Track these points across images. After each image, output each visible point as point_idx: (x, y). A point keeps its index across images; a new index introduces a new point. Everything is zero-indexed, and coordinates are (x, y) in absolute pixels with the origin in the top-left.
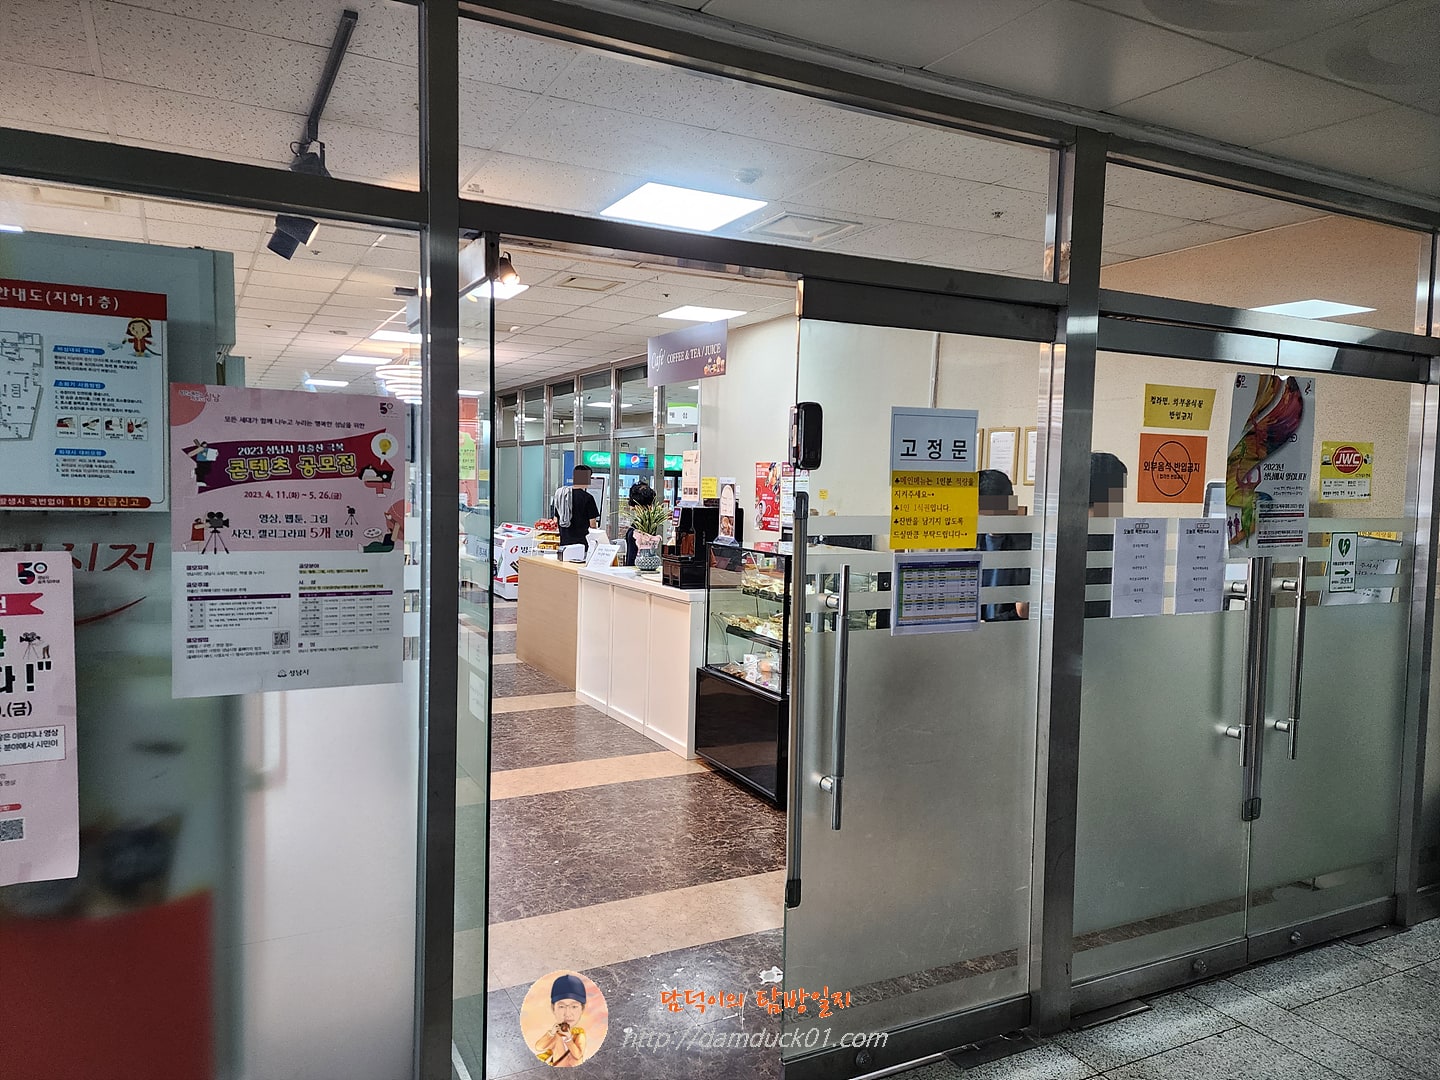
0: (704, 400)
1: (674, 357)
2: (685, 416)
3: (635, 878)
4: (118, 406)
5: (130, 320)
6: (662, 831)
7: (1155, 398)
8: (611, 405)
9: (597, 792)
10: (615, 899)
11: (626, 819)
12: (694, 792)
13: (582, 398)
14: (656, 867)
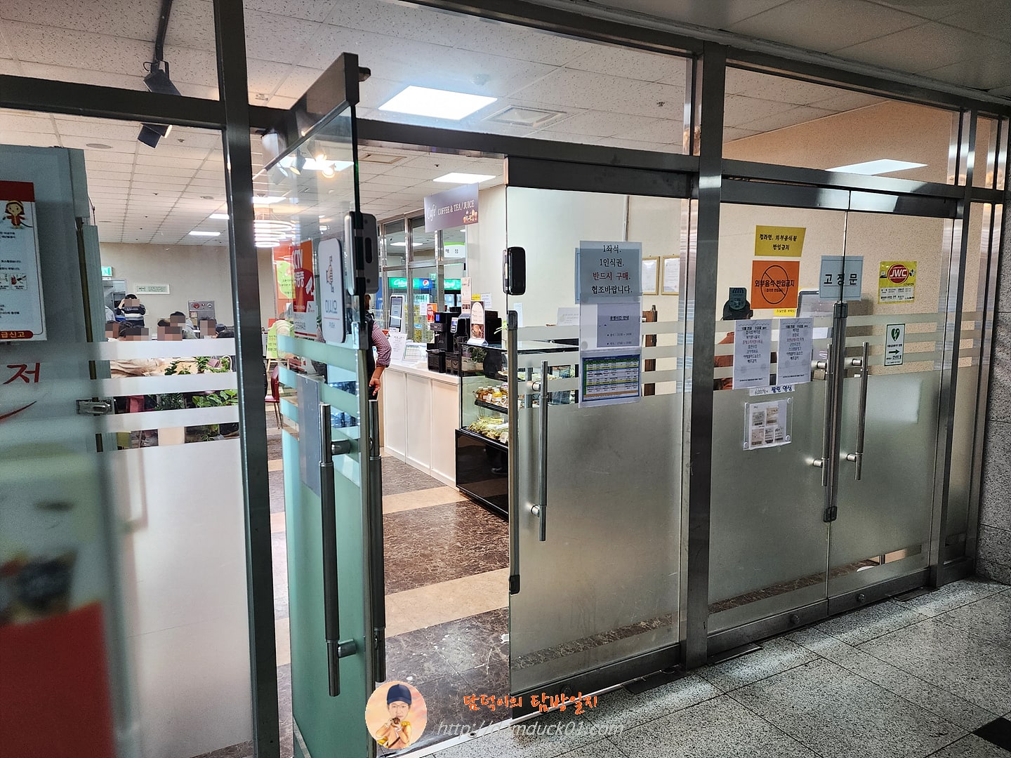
0: (470, 239)
1: (442, 211)
2: (457, 251)
3: (420, 575)
4: (3, 265)
5: (7, 202)
6: (440, 541)
7: (763, 236)
8: (405, 244)
9: (397, 517)
10: (405, 589)
11: (415, 534)
12: (462, 515)
13: (385, 240)
14: (434, 567)
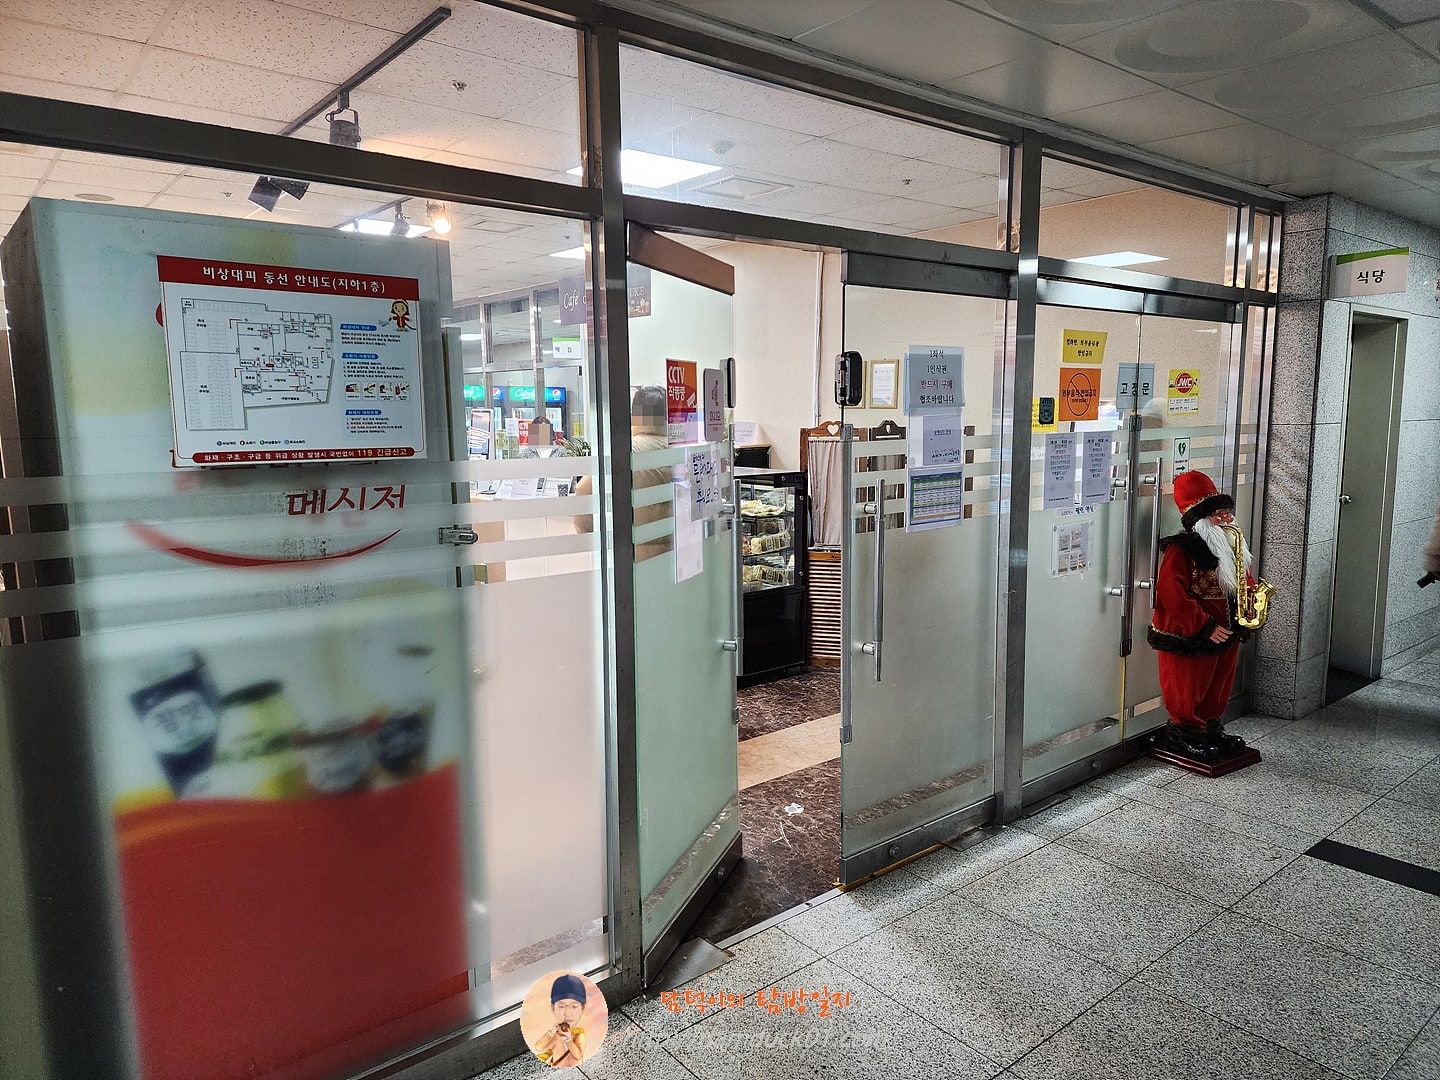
2: (569, 350)
4: (388, 372)
5: (394, 301)
7: (1070, 340)
8: (481, 337)
